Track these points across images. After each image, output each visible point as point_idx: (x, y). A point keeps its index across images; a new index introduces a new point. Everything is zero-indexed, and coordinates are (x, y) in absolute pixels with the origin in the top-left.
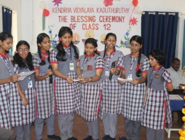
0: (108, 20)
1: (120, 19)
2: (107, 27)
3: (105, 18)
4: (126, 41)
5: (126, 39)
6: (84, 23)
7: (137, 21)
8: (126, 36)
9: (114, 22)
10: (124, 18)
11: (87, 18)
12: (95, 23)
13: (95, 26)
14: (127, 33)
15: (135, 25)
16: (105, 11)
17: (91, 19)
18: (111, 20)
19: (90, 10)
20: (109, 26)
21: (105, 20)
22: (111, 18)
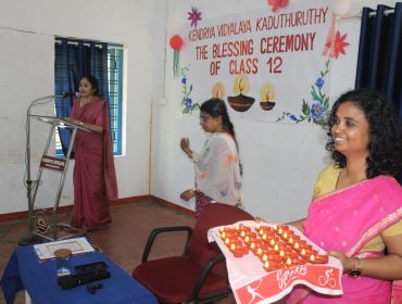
0: (278, 46)
1: (304, 43)
2: (274, 66)
3: (271, 42)
4: (316, 102)
5: (316, 98)
6: (233, 58)
7: (347, 44)
8: (317, 88)
9: (289, 51)
10: (312, 39)
11: (238, 47)
12: (252, 57)
13: (251, 65)
14: (320, 80)
15: (340, 55)
16: (273, 24)
17: (246, 48)
18: (283, 47)
19: (245, 27)
20: (278, 62)
21: (271, 49)
22: (284, 40)
